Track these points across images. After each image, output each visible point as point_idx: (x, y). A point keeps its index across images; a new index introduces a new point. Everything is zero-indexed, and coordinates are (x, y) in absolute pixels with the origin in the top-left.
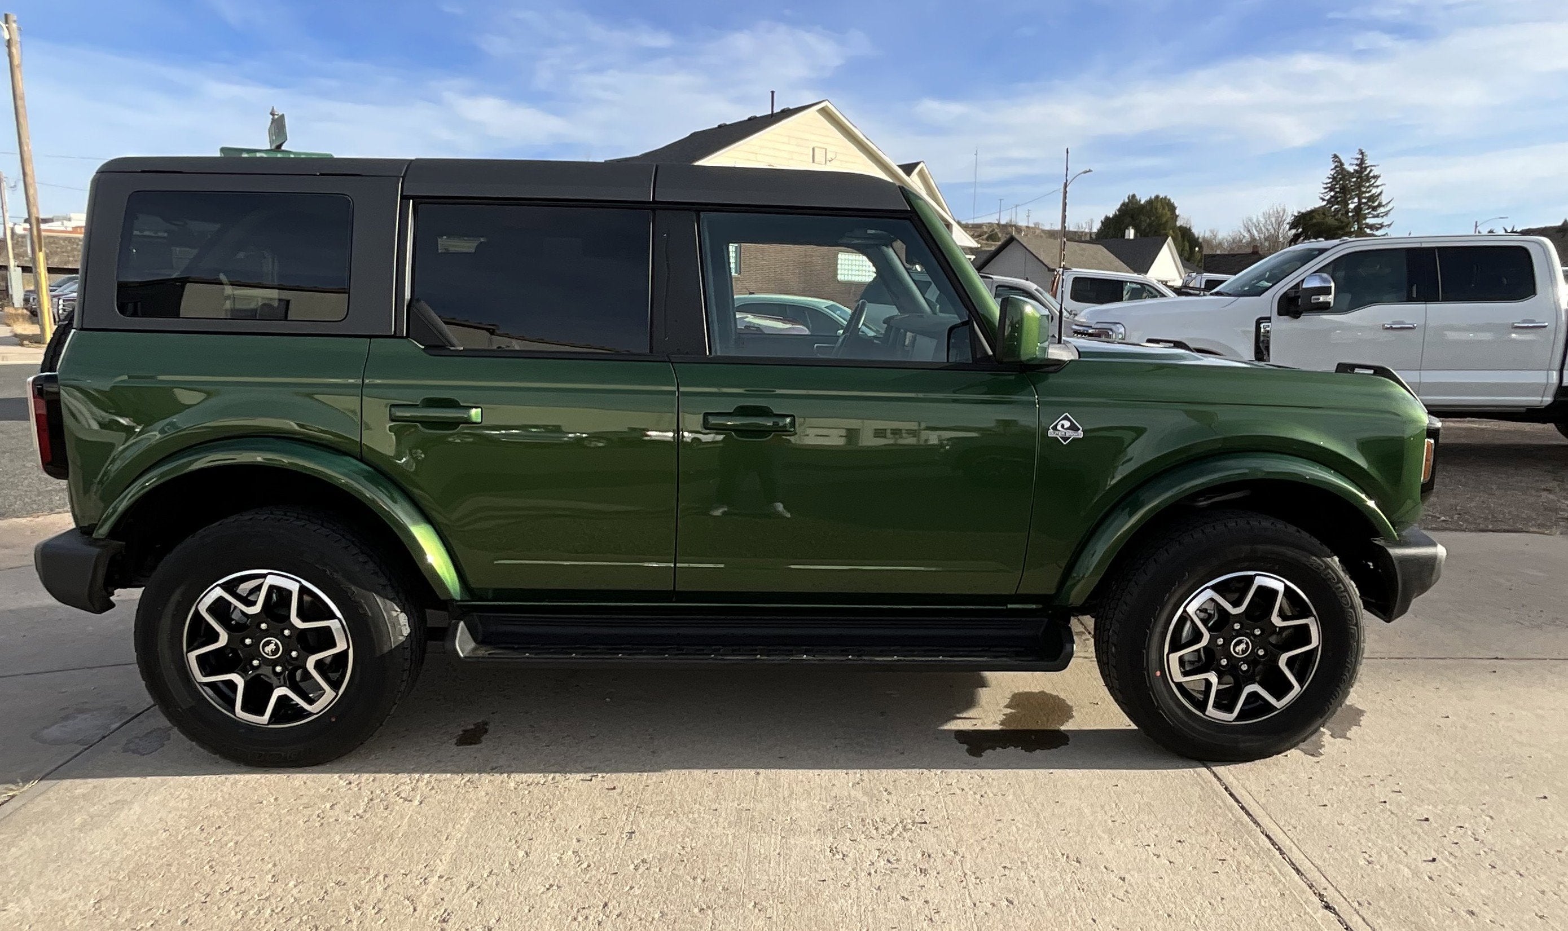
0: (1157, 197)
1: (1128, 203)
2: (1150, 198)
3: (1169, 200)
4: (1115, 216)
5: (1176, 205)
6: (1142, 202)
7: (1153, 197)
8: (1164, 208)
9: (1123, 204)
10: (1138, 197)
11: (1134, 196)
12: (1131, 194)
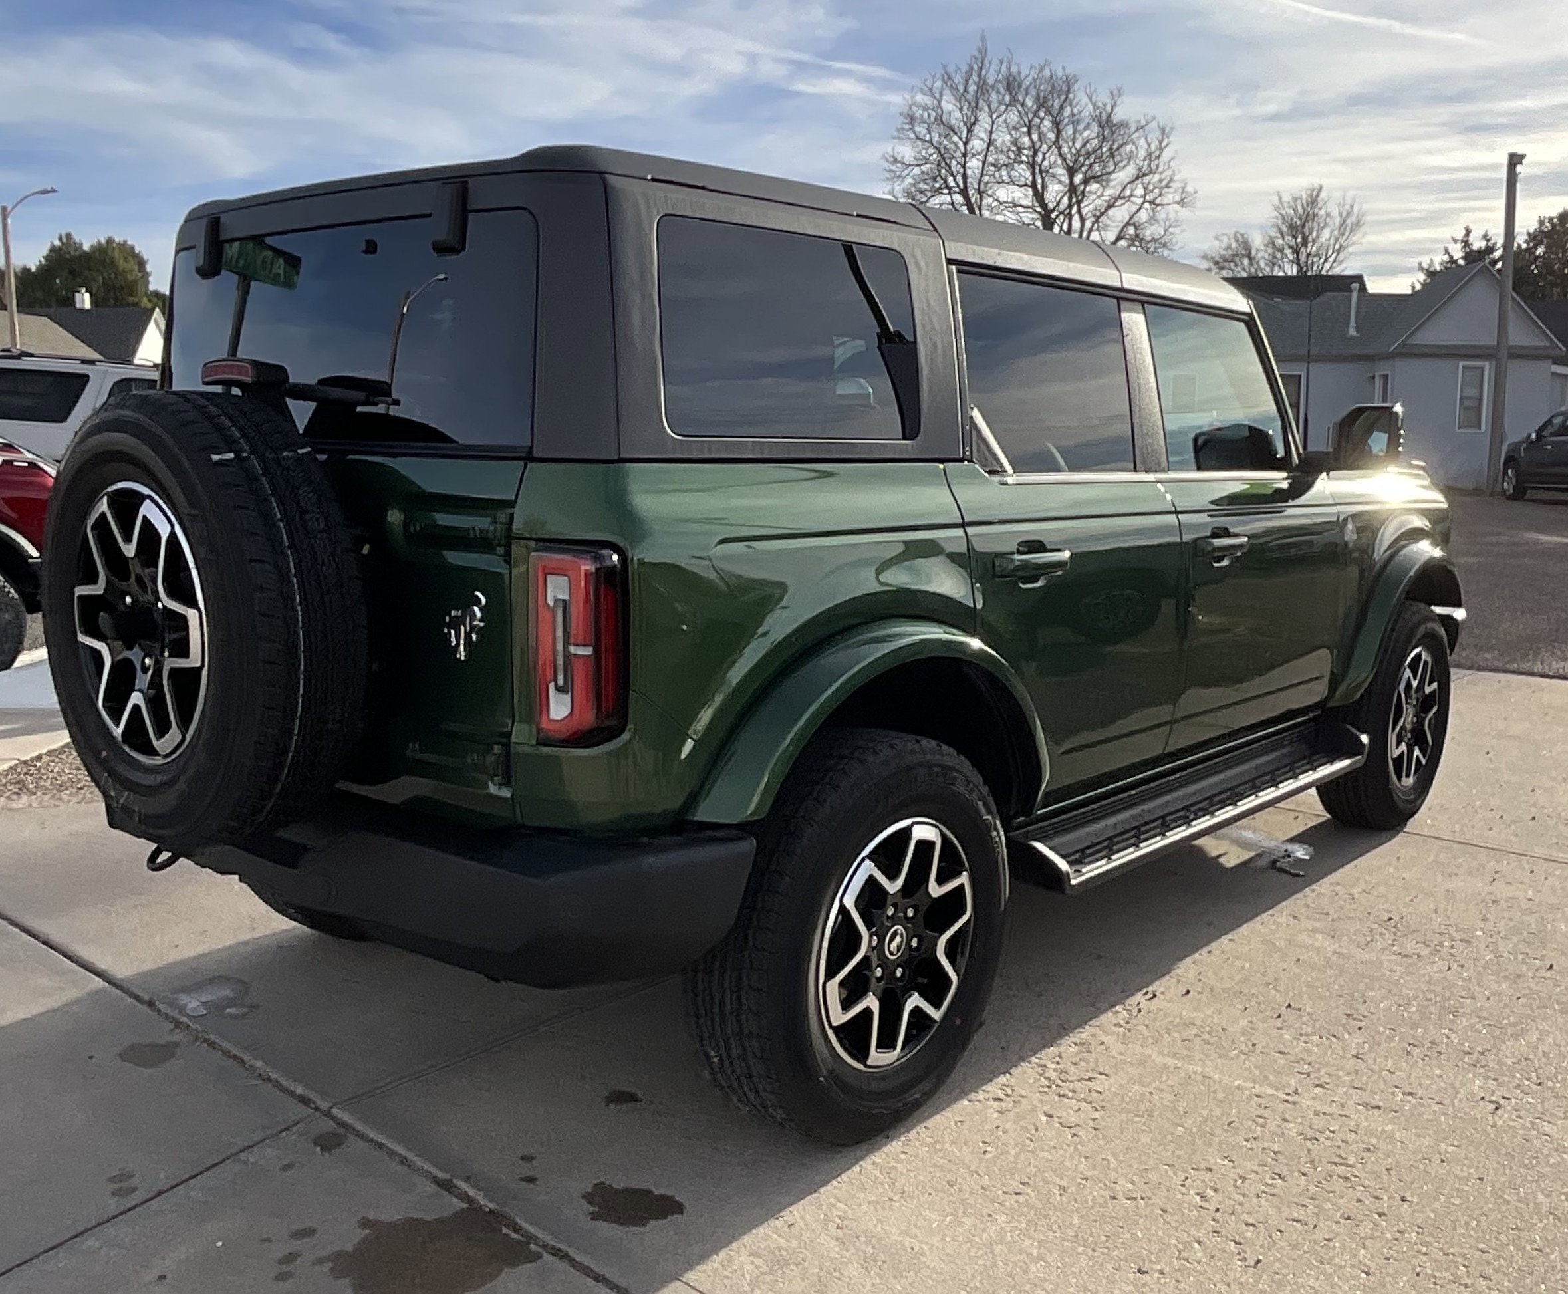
0: (110, 241)
1: (60, 249)
2: (99, 243)
3: (132, 248)
4: (41, 268)
5: (145, 257)
6: (86, 247)
7: (103, 241)
8: (126, 260)
9: (53, 250)
10: (77, 238)
11: (68, 236)
12: (63, 234)
